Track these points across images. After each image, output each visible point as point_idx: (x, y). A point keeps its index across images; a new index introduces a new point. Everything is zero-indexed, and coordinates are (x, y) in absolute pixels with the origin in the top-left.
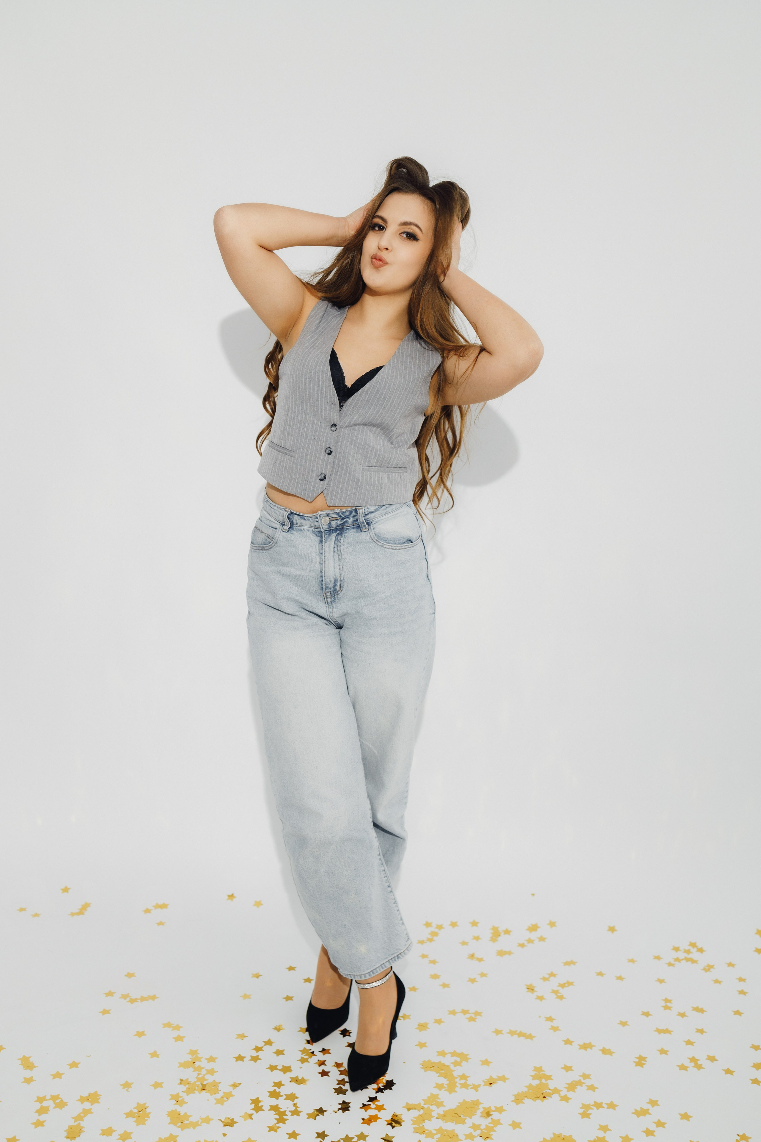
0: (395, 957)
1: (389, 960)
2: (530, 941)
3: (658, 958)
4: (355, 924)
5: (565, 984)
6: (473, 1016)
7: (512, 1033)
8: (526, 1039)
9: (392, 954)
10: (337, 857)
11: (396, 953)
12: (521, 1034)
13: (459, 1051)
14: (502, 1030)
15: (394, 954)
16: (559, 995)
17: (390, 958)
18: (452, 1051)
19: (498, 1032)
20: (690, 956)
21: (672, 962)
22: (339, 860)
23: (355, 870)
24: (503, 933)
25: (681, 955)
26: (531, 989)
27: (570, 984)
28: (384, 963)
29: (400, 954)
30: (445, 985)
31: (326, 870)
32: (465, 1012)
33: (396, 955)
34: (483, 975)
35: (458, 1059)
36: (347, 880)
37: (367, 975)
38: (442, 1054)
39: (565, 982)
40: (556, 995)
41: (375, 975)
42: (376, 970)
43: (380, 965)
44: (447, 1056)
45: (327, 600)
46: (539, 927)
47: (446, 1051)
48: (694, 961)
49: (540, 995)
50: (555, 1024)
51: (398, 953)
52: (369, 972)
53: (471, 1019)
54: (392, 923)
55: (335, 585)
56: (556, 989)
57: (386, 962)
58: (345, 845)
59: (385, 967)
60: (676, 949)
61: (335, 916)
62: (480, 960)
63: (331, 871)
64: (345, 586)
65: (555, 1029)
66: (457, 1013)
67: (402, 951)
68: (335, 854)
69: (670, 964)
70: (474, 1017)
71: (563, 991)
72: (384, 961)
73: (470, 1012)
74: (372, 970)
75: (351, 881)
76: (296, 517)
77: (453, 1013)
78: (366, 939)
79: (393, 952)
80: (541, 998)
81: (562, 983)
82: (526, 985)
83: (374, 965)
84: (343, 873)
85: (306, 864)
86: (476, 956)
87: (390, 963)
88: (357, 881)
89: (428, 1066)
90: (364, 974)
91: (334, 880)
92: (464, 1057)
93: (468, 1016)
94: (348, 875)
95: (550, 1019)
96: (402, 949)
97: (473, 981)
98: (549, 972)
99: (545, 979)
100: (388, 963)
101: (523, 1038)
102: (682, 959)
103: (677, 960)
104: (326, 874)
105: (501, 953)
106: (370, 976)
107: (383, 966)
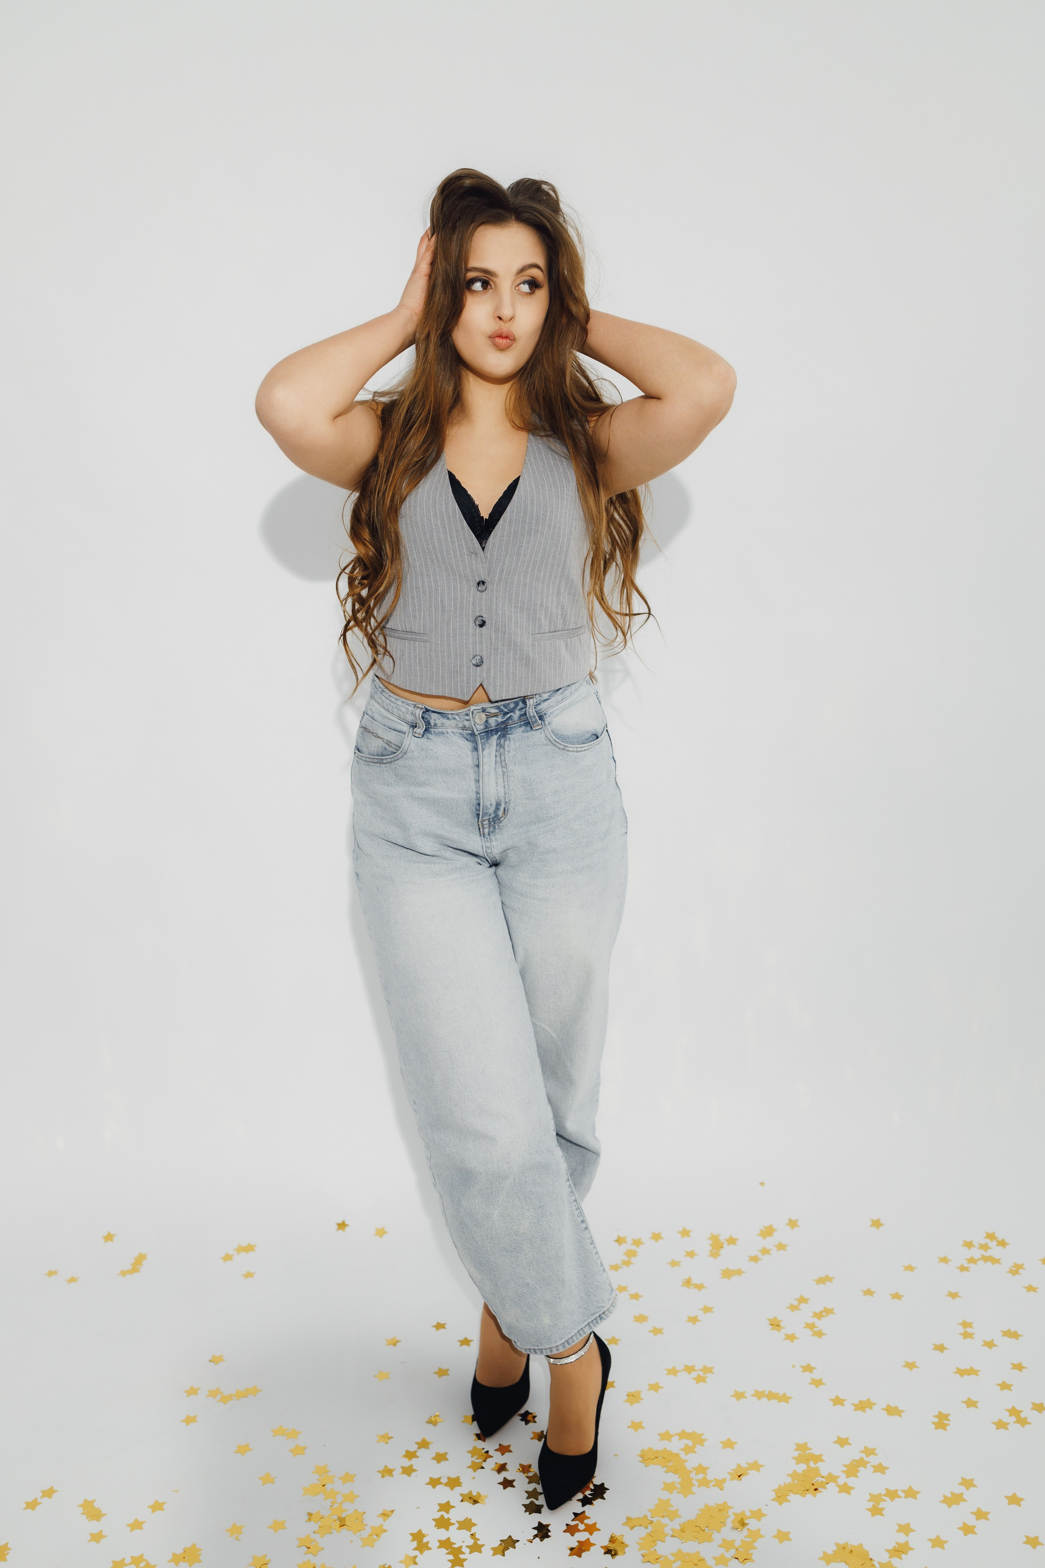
0: (596, 1318)
1: (589, 1324)
2: (765, 1251)
3: (944, 1260)
4: (542, 1281)
5: (821, 1312)
6: (701, 1373)
7: (759, 1395)
8: (778, 1402)
9: (592, 1315)
10: (515, 1193)
11: (597, 1312)
12: (771, 1396)
13: (689, 1430)
14: (744, 1392)
15: (595, 1314)
16: (816, 1329)
17: (590, 1320)
18: (679, 1431)
19: (739, 1396)
20: (989, 1253)
21: (965, 1264)
22: (518, 1197)
23: (540, 1207)
24: (726, 1243)
25: (976, 1253)
26: (775, 1324)
27: (828, 1311)
28: (582, 1329)
29: (603, 1313)
30: (656, 1331)
31: (500, 1213)
32: (689, 1369)
33: (597, 1315)
34: (707, 1310)
35: (690, 1443)
36: (530, 1223)
37: (560, 1347)
38: (666, 1436)
39: (822, 1309)
40: (812, 1330)
41: (570, 1346)
42: (572, 1339)
43: (576, 1331)
44: (673, 1439)
45: (483, 831)
46: (775, 1230)
47: (672, 1432)
48: (995, 1261)
49: (790, 1332)
50: (816, 1375)
51: (601, 1312)
52: (563, 1343)
53: (700, 1380)
54: (590, 1272)
55: (497, 809)
56: (810, 1321)
57: (585, 1326)
58: (526, 1175)
59: (584, 1333)
60: (969, 1245)
61: (513, 1273)
62: (700, 1287)
63: (507, 1213)
64: (511, 809)
65: (817, 1383)
66: (679, 1371)
67: (606, 1309)
68: (513, 1190)
69: (963, 1269)
70: (703, 1375)
71: (821, 1324)
72: (583, 1326)
73: (696, 1368)
74: (567, 1339)
75: (536, 1223)
76: (434, 716)
77: (673, 1372)
78: (558, 1299)
79: (594, 1312)
80: (791, 1338)
81: (817, 1311)
82: (769, 1320)
83: (570, 1333)
84: (523, 1214)
85: (472, 1207)
86: (694, 1281)
87: (590, 1326)
88: (543, 1223)
89: (648, 1458)
90: (556, 1346)
91: (513, 1226)
92: (696, 1439)
93: (694, 1374)
94: (532, 1215)
95: (808, 1368)
96: (605, 1307)
97: (694, 1320)
98: (798, 1297)
99: (793, 1308)
100: (587, 1327)
101: (774, 1402)
102: (979, 1259)
103: (972, 1260)
104: (500, 1218)
105: (728, 1274)
106: (564, 1348)
107: (581, 1332)
